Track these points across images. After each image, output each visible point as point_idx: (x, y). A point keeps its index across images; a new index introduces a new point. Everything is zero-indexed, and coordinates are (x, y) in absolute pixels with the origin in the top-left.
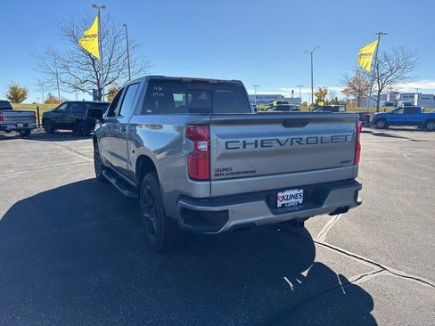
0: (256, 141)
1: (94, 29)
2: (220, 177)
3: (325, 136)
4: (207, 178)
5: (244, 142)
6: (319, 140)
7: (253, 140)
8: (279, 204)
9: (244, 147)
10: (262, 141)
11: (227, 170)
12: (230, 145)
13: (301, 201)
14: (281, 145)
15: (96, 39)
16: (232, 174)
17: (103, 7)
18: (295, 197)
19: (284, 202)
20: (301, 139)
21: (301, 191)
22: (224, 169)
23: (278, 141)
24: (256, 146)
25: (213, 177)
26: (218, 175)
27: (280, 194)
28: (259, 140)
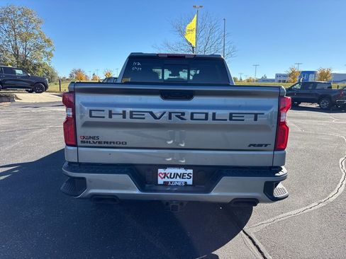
0: (124, 112)
1: (193, 25)
2: (86, 144)
3: (218, 112)
4: (74, 143)
5: (110, 112)
6: (210, 117)
7: (120, 110)
8: (160, 181)
9: (110, 117)
10: (131, 112)
11: (94, 138)
12: (94, 114)
13: (190, 182)
14: (155, 117)
15: (195, 32)
16: (99, 143)
17: (201, 7)
18: (182, 176)
19: (166, 180)
20: (183, 114)
21: (191, 171)
22: (90, 137)
23: (151, 113)
24: (124, 117)
25: (79, 143)
26: (84, 142)
27: (160, 171)
28: (128, 110)
